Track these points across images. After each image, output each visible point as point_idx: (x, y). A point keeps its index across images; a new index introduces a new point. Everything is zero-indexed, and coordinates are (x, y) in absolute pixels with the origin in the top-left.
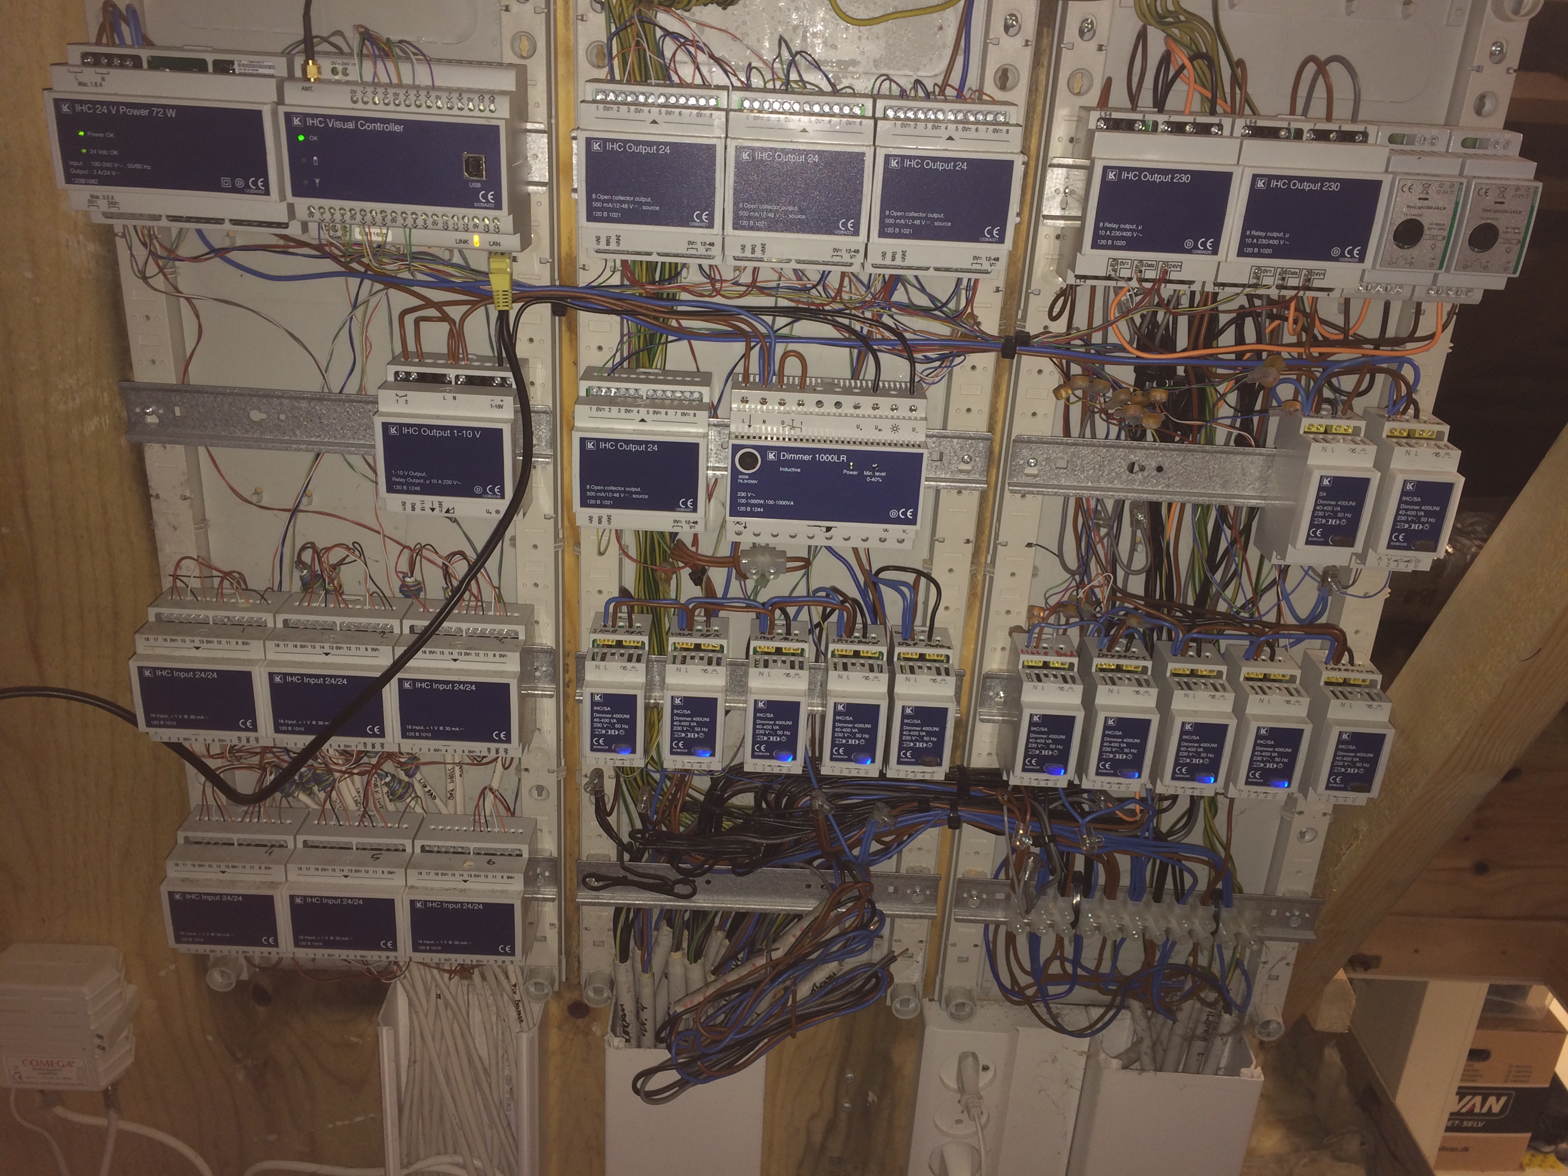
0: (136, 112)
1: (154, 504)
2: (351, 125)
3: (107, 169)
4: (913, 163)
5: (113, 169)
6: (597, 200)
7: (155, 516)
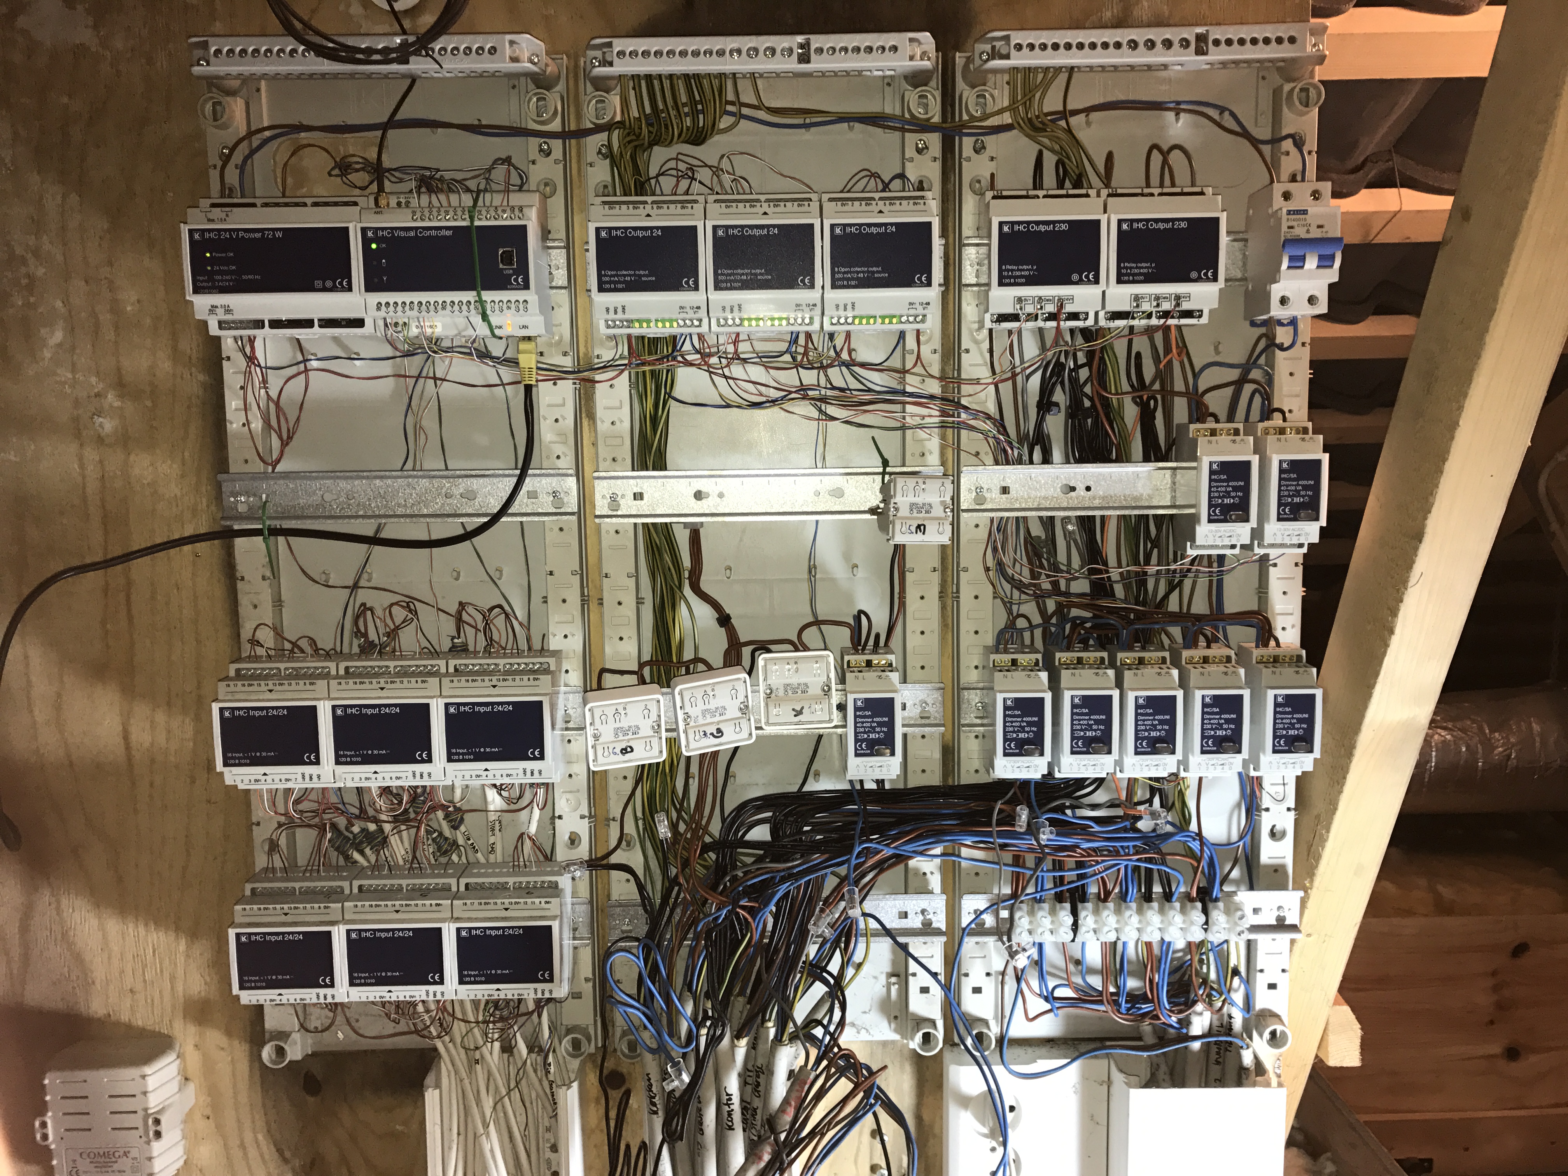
0: (252, 235)
1: (240, 585)
2: (412, 234)
3: (226, 280)
4: (853, 229)
5: (231, 280)
6: (605, 275)
7: (240, 596)
